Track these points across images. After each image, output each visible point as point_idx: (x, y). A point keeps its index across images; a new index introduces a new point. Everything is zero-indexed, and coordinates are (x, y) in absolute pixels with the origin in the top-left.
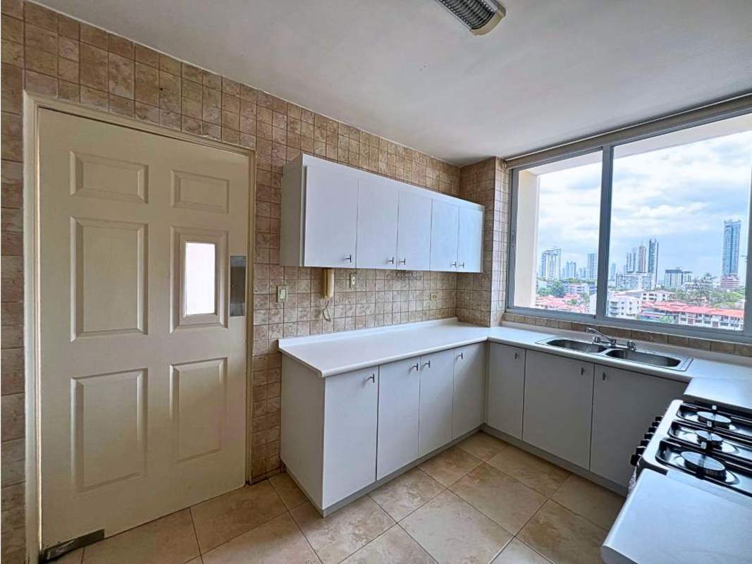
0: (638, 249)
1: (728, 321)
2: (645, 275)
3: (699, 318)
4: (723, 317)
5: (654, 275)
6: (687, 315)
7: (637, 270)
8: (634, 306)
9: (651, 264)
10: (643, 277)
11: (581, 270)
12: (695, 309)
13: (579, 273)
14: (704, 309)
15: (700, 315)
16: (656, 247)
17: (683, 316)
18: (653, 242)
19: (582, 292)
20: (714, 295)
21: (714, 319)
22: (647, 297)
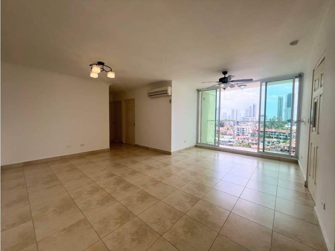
0: (249, 108)
1: (282, 134)
2: (252, 117)
3: (272, 133)
4: (280, 133)
5: (255, 118)
6: (268, 132)
7: (249, 115)
8: (250, 129)
9: (254, 113)
10: (251, 118)
11: (228, 116)
12: (270, 130)
13: (228, 117)
14: (274, 130)
15: (273, 132)
16: (255, 107)
17: (267, 133)
18: (254, 104)
19: (230, 125)
20: (277, 124)
21: (277, 134)
22: (254, 126)
